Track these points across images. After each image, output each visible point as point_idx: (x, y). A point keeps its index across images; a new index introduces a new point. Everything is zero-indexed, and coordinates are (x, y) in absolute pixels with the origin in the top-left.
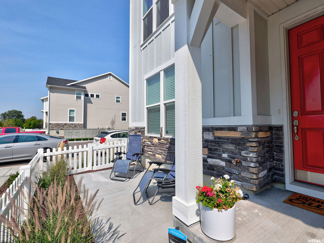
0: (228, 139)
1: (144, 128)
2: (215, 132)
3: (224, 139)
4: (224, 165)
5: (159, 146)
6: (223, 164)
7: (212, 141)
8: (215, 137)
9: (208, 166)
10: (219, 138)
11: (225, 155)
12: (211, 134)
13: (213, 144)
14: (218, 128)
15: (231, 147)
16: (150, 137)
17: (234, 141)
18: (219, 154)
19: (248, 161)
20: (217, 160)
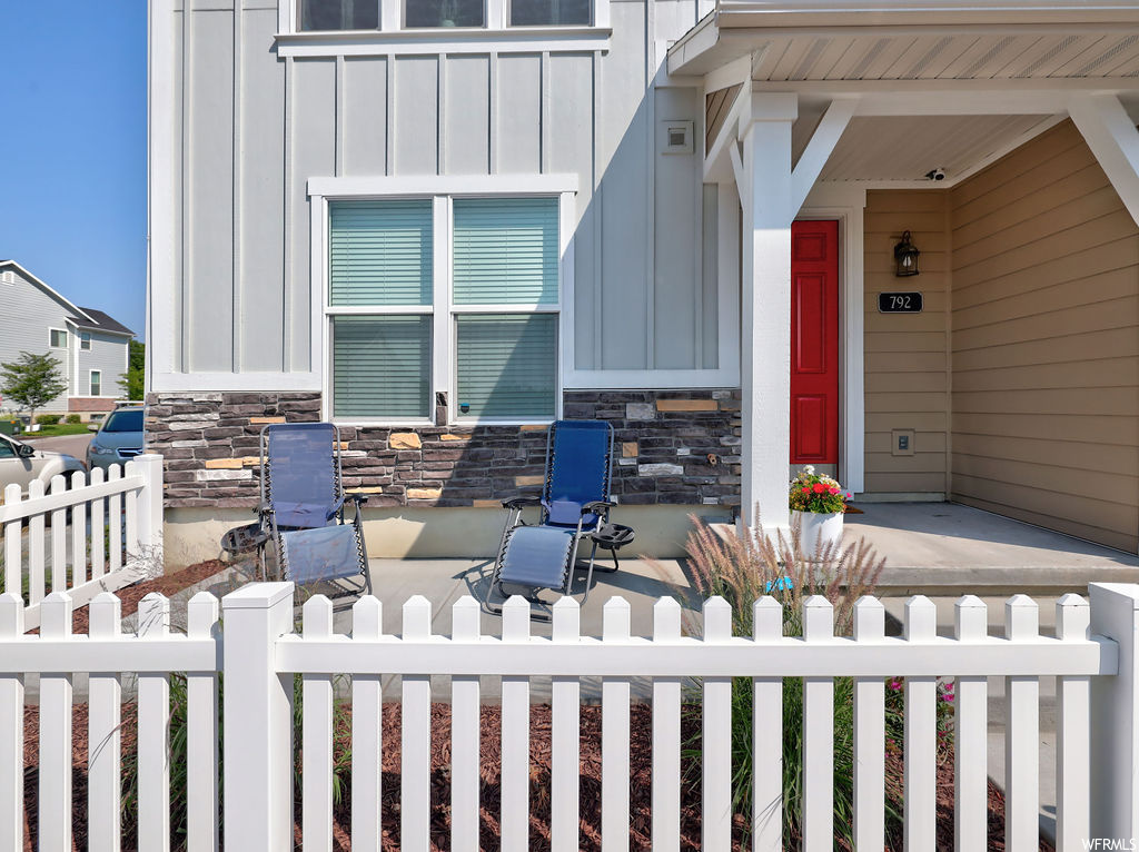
0: (689, 416)
1: (318, 396)
2: (659, 402)
3: (683, 417)
4: (682, 473)
5: (427, 457)
6: (678, 470)
7: (651, 424)
8: (659, 415)
9: (641, 483)
10: (669, 415)
11: (684, 452)
12: (650, 406)
13: (655, 430)
14: (669, 393)
15: (699, 432)
16: (366, 431)
17: (704, 420)
18: (670, 451)
19: (732, 454)
20: (664, 465)
